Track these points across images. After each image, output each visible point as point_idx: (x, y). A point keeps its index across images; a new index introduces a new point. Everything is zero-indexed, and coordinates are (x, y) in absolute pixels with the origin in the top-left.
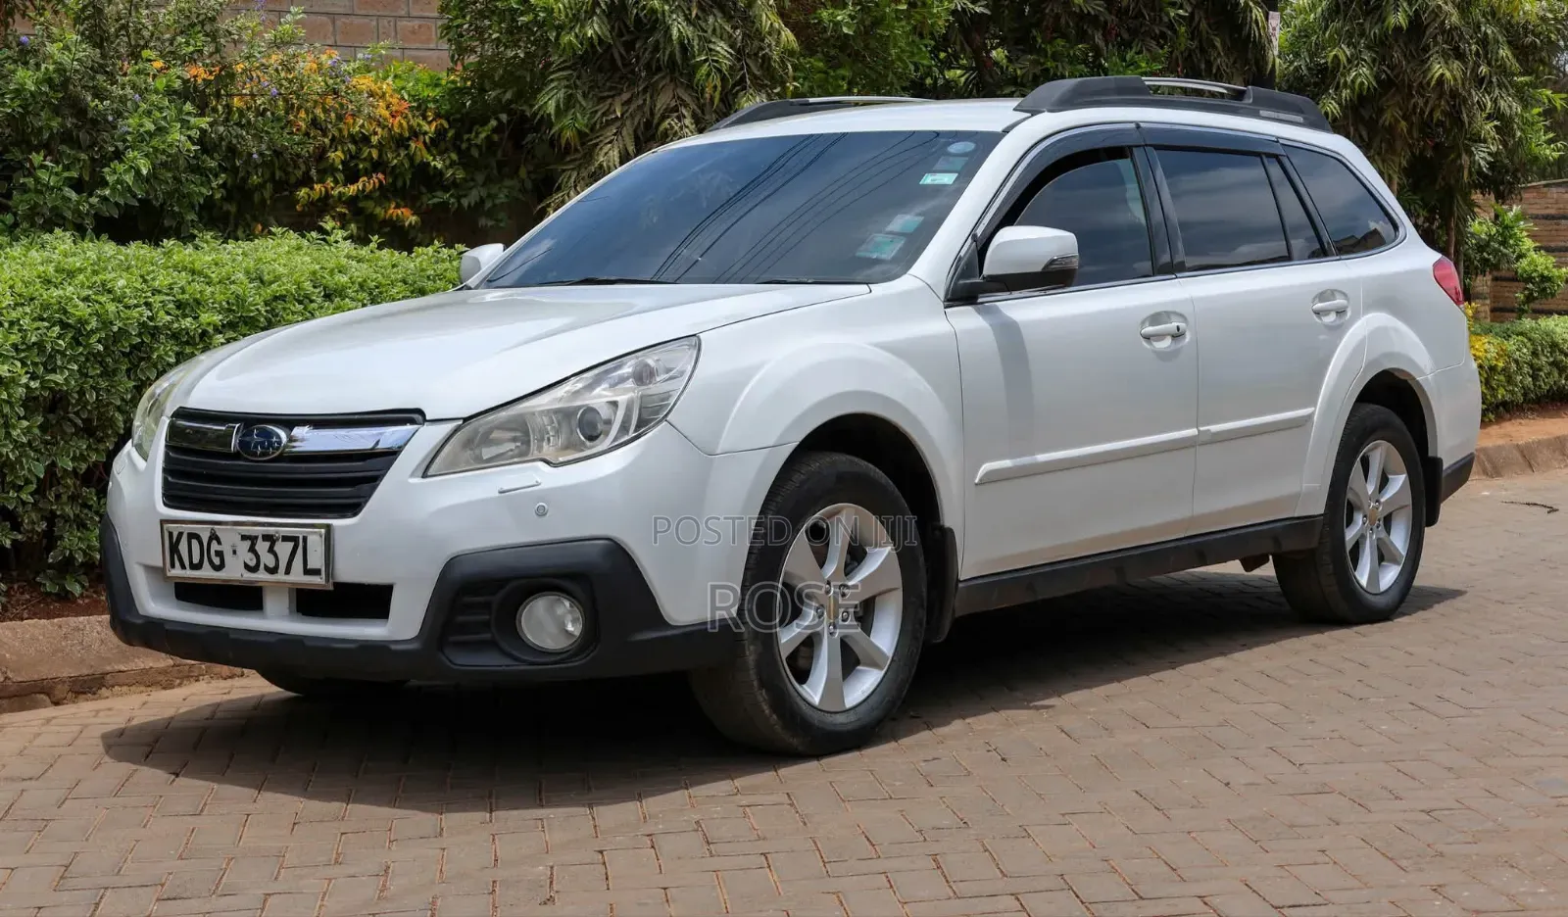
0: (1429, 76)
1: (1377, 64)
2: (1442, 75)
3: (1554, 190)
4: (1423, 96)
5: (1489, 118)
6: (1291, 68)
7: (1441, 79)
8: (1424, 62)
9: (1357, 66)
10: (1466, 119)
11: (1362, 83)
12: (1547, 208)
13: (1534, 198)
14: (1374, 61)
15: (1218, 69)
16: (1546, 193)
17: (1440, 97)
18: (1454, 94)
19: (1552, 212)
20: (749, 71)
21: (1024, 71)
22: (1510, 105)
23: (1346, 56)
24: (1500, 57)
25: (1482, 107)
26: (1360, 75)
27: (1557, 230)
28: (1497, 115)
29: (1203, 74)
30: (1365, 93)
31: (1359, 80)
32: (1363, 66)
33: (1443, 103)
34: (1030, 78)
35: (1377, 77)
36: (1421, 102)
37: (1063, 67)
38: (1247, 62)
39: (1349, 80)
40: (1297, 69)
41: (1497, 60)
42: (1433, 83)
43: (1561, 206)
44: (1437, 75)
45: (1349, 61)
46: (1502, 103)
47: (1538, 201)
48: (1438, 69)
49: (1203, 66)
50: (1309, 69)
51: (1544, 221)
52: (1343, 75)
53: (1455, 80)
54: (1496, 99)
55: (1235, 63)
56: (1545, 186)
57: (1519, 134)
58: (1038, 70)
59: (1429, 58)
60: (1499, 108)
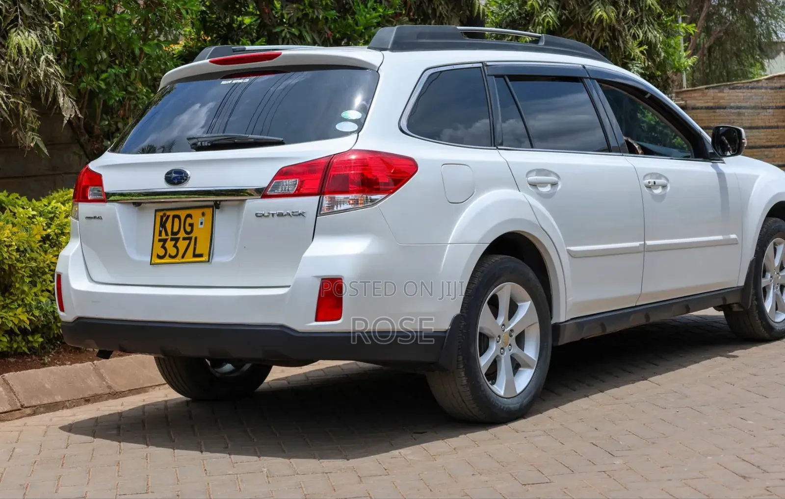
0: (593, 16)
1: (559, 9)
2: (601, 16)
3: (711, 91)
4: (591, 30)
5: (641, 44)
6: (507, 14)
7: (601, 20)
8: (590, 7)
9: (546, 10)
10: (622, 45)
11: (548, 22)
12: (707, 102)
13: (700, 96)
14: (558, 7)
15: (440, 13)
16: (707, 93)
17: (603, 30)
18: (612, 29)
19: (711, 104)
20: (22, 13)
21: (289, 16)
22: (656, 35)
23: (539, 4)
24: (648, 4)
25: (635, 37)
26: (548, 16)
27: (714, 116)
28: (646, 42)
29: (431, 16)
30: (552, 29)
31: (547, 20)
32: (550, 10)
33: (604, 34)
34: (295, 20)
35: (559, 18)
36: (589, 35)
37: (318, 12)
38: (461, 8)
39: (541, 18)
40: (511, 14)
41: (646, 6)
42: (595, 21)
43: (716, 101)
44: (599, 15)
45: (541, 8)
46: (650, 35)
47: (701, 98)
48: (599, 12)
49: (430, 11)
50: (520, 14)
51: (705, 111)
52: (537, 17)
53: (611, 19)
54: (646, 32)
55: (453, 9)
56: (707, 88)
57: (663, 54)
58: (300, 15)
59: (592, 5)
60: (648, 38)
